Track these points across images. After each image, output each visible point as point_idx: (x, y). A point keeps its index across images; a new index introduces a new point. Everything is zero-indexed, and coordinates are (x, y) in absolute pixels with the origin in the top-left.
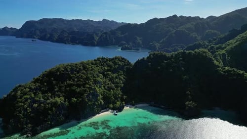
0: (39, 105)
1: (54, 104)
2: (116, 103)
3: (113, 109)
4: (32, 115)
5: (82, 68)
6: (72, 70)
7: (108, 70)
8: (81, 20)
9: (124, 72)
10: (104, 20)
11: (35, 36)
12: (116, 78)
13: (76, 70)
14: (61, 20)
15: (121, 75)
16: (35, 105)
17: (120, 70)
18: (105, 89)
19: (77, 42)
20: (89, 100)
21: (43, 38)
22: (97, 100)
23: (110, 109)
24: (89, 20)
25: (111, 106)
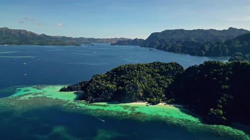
0: (100, 87)
1: (107, 88)
2: (153, 98)
3: (149, 102)
4: (94, 92)
5: (136, 68)
6: (128, 69)
7: (158, 72)
8: (203, 30)
9: (173, 75)
10: (231, 28)
11: (154, 46)
12: (163, 79)
13: (131, 69)
14: (182, 31)
15: (169, 78)
16: (98, 86)
17: (169, 73)
18: (149, 86)
19: (186, 51)
20: (129, 90)
21: (159, 48)
22: (136, 92)
23: (147, 101)
24: (212, 29)
25: (148, 99)
